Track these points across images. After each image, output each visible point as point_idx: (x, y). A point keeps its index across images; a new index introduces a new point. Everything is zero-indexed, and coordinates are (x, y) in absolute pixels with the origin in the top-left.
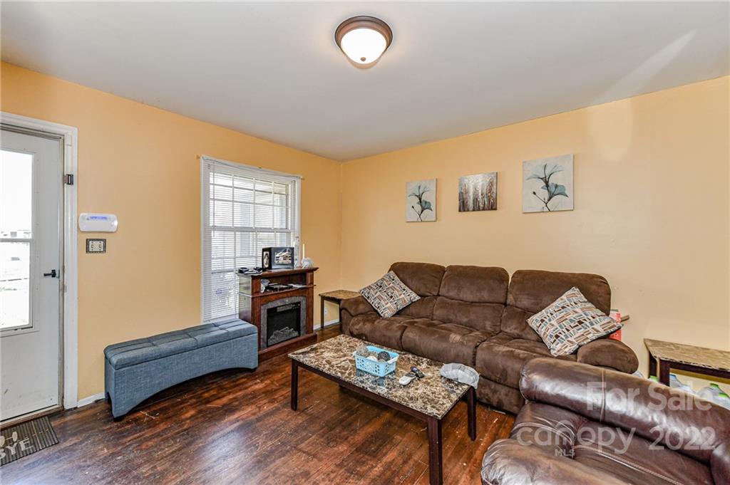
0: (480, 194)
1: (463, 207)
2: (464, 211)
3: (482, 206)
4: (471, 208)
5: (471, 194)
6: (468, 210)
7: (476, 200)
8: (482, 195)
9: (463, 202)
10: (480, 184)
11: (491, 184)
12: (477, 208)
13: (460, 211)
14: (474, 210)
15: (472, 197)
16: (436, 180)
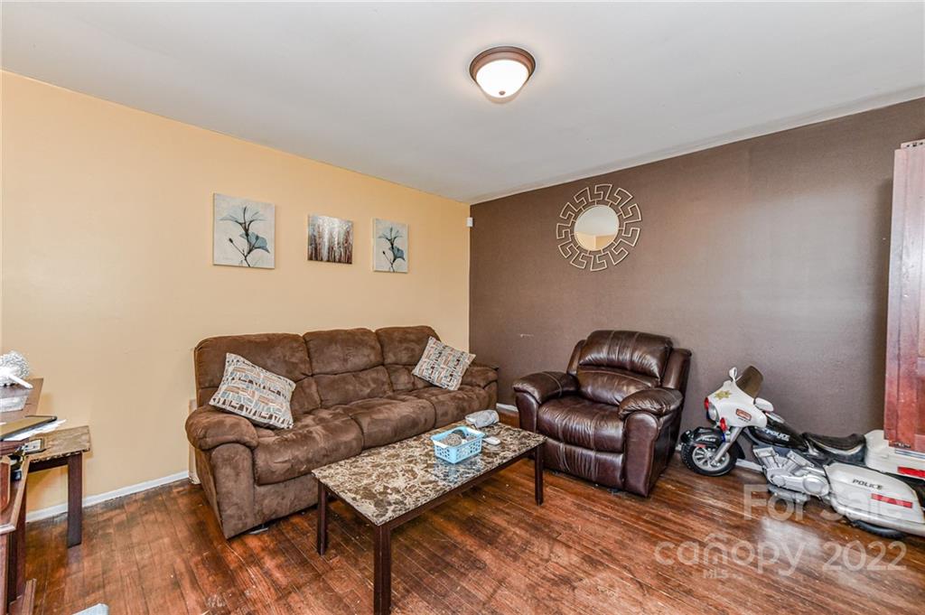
0: (336, 243)
1: (315, 255)
2: (317, 260)
3: (337, 257)
4: (325, 258)
5: (326, 240)
6: (322, 260)
7: (331, 249)
8: (338, 244)
9: (316, 249)
10: (337, 230)
11: (348, 233)
12: (331, 259)
13: (310, 259)
14: (328, 261)
15: (327, 244)
16: (276, 207)
